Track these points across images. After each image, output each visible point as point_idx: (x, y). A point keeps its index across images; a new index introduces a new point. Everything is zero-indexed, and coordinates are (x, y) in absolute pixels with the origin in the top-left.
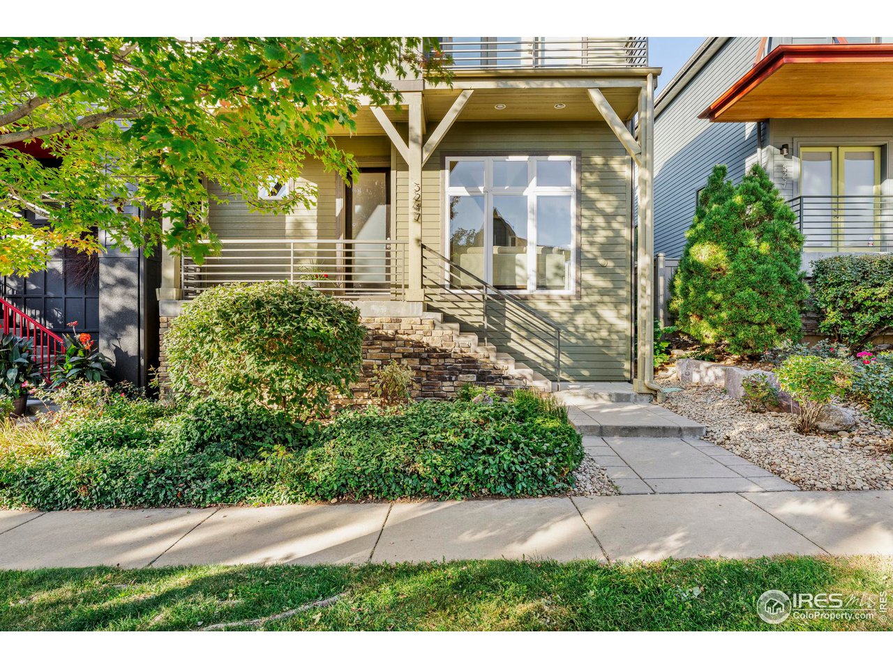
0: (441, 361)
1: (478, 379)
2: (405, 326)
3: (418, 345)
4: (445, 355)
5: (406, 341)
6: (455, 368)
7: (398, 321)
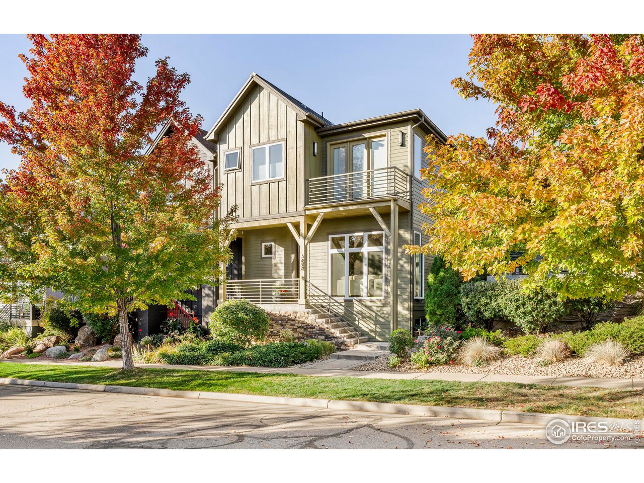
0: (311, 330)
1: (325, 338)
2: (298, 315)
3: (303, 323)
4: (313, 327)
5: (299, 321)
6: (316, 333)
7: (296, 313)
